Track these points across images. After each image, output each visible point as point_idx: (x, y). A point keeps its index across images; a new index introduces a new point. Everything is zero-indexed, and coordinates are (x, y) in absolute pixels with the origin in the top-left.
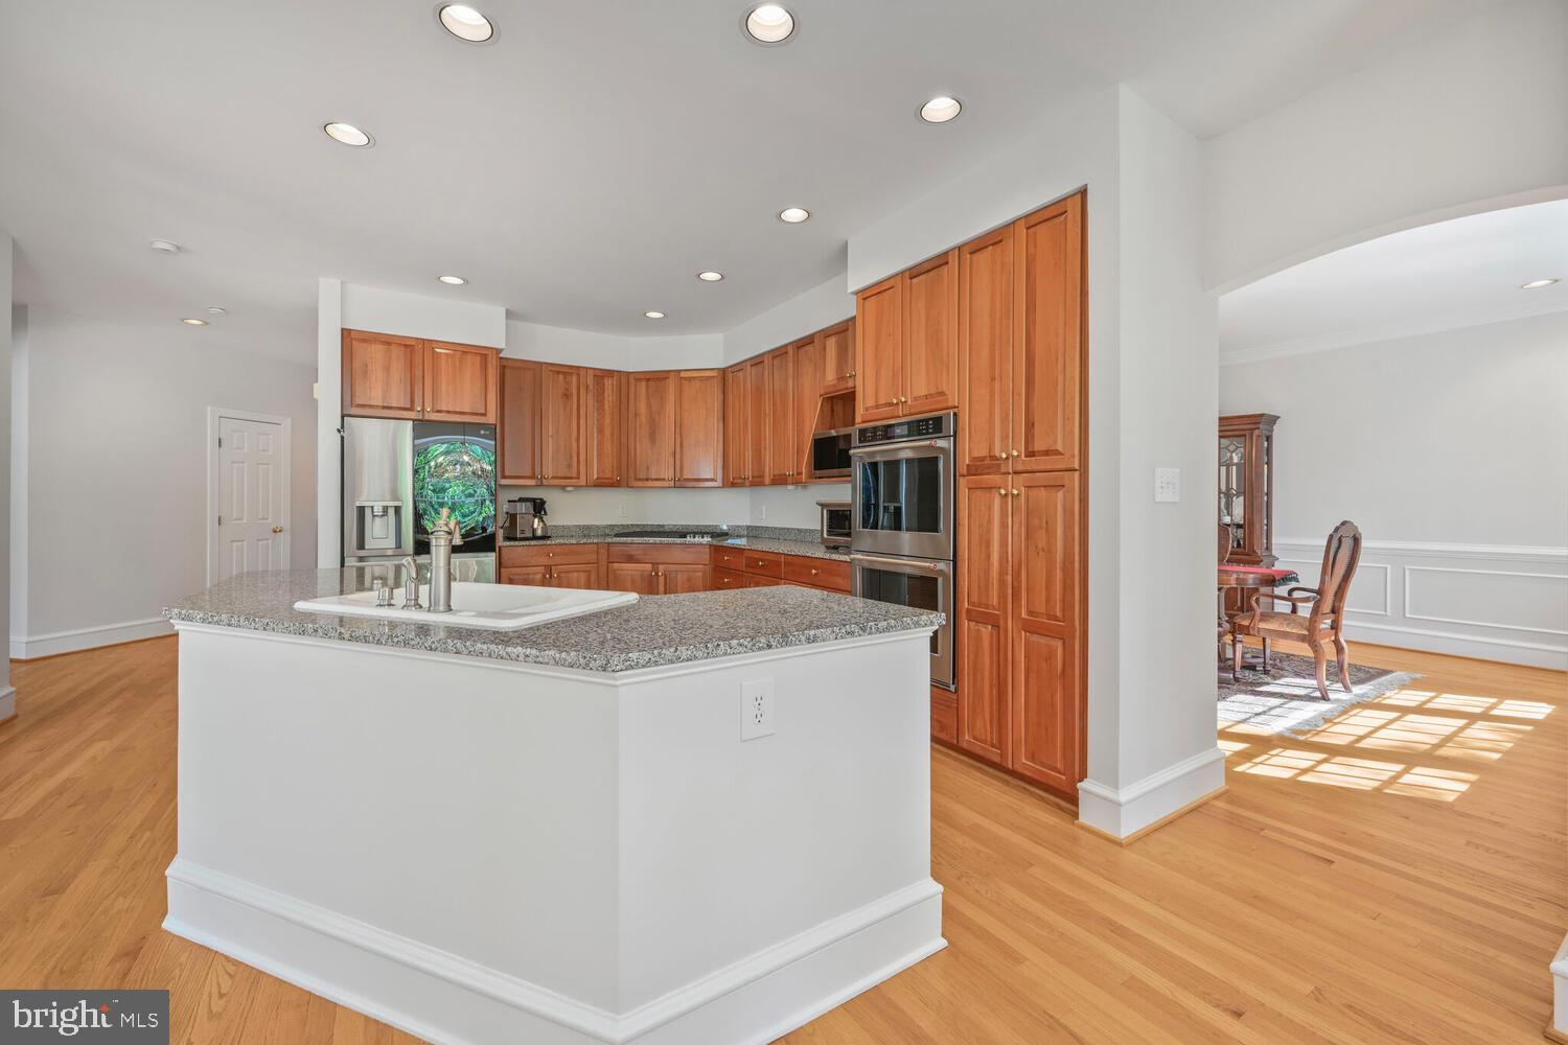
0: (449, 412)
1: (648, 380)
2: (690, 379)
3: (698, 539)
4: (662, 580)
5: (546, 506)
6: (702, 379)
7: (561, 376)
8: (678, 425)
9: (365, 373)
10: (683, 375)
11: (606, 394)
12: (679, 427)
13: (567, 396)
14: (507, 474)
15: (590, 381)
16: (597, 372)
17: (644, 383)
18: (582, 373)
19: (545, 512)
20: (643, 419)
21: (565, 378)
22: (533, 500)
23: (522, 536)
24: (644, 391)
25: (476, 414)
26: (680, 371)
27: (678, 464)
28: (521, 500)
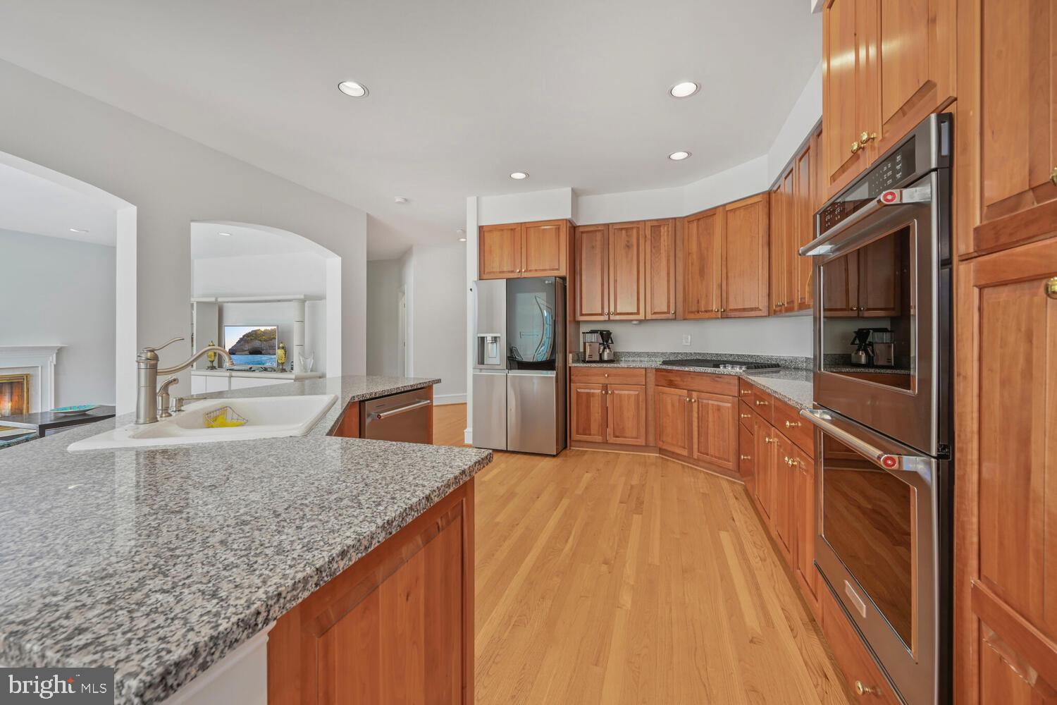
0: (536, 270)
1: (698, 220)
2: (734, 210)
3: (729, 369)
4: (695, 405)
5: (612, 336)
6: (746, 207)
7: (624, 232)
8: (724, 259)
9: (490, 251)
10: (728, 208)
11: (662, 239)
12: (726, 259)
13: (628, 246)
14: (583, 312)
15: (648, 232)
16: (655, 224)
17: (695, 223)
18: (641, 226)
19: (612, 340)
20: (695, 256)
21: (627, 232)
22: (601, 333)
23: (591, 359)
24: (695, 231)
25: (553, 270)
26: (724, 205)
27: (724, 295)
28: (593, 332)
